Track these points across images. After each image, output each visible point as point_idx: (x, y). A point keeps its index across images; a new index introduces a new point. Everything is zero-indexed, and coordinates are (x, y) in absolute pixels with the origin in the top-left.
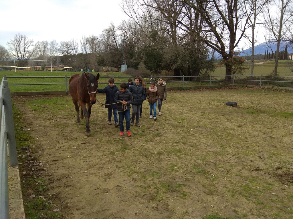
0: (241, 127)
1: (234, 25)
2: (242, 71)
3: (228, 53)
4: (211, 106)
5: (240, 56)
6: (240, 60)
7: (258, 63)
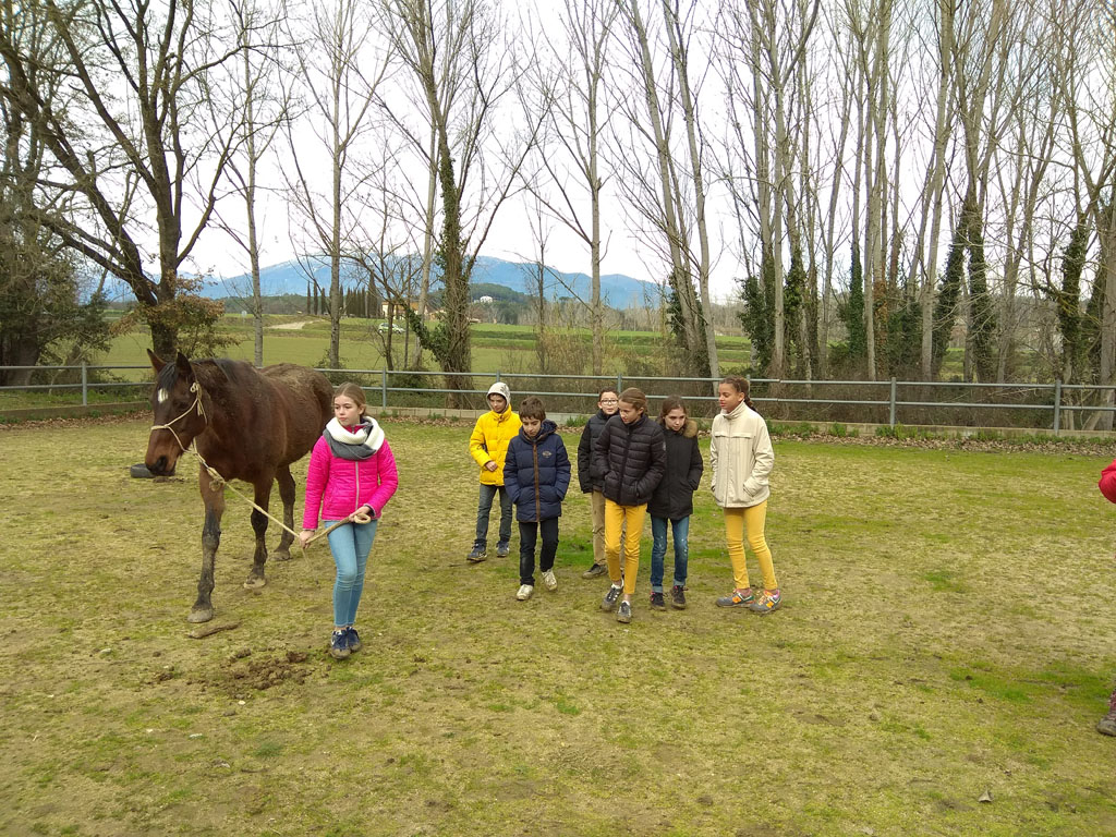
0: (163, 548)
1: (172, 178)
2: (214, 350)
3: (158, 281)
4: (68, 485)
5: (203, 295)
6: (202, 310)
7: (286, 323)
